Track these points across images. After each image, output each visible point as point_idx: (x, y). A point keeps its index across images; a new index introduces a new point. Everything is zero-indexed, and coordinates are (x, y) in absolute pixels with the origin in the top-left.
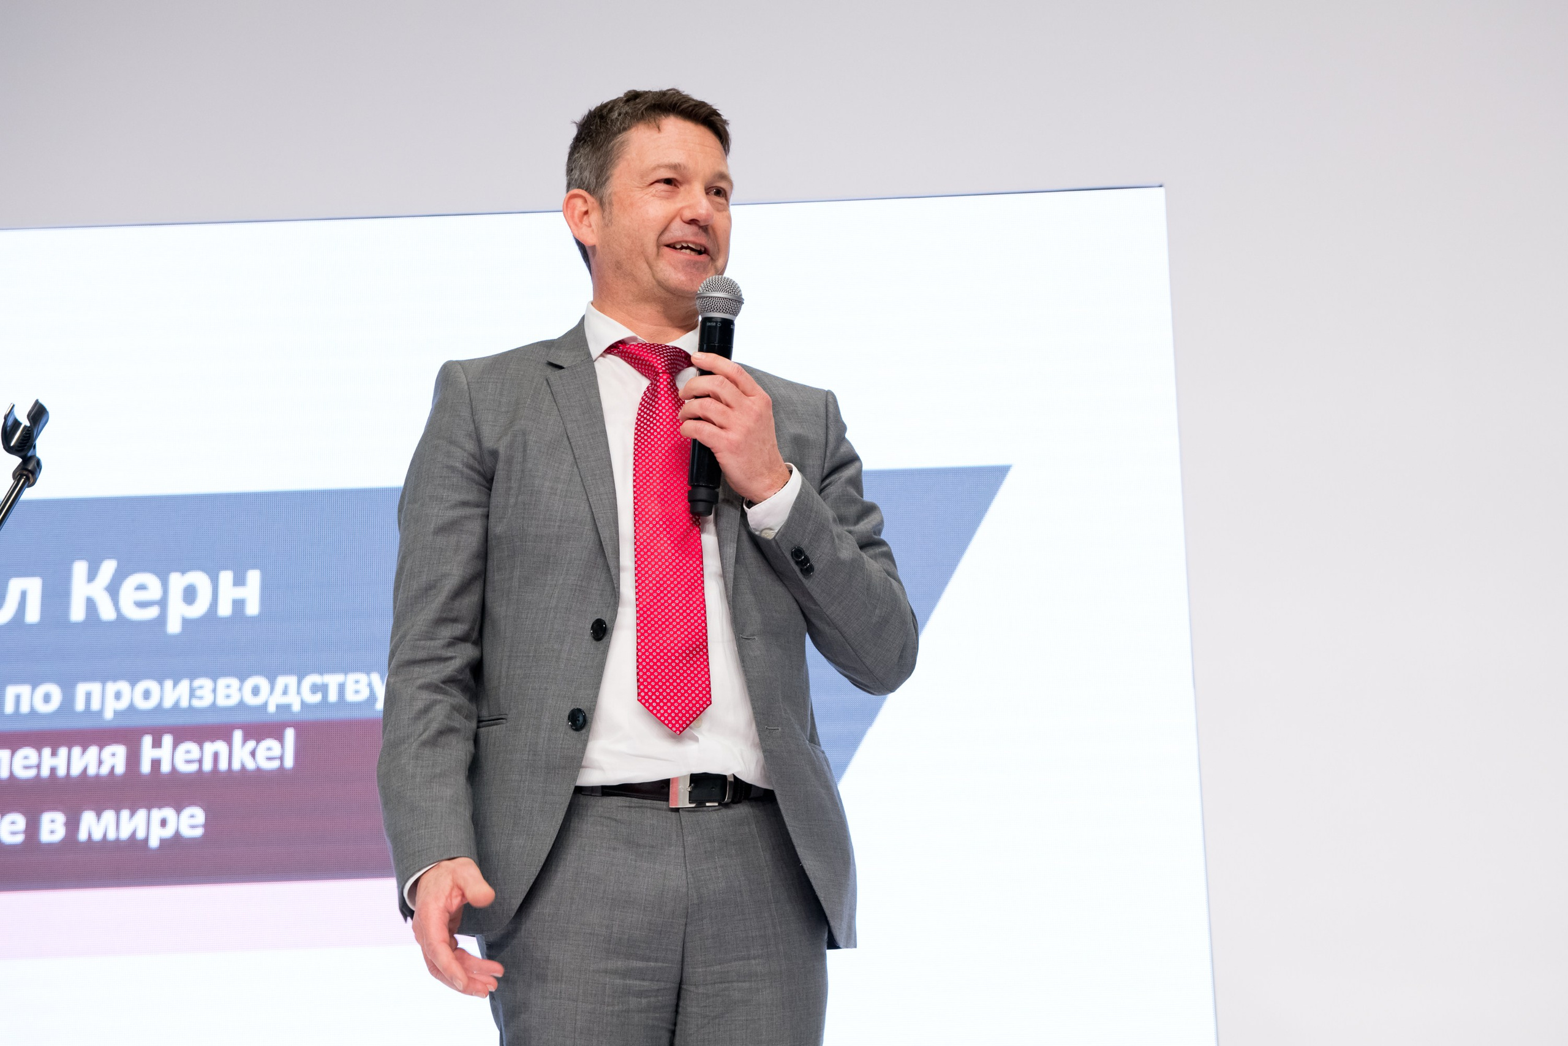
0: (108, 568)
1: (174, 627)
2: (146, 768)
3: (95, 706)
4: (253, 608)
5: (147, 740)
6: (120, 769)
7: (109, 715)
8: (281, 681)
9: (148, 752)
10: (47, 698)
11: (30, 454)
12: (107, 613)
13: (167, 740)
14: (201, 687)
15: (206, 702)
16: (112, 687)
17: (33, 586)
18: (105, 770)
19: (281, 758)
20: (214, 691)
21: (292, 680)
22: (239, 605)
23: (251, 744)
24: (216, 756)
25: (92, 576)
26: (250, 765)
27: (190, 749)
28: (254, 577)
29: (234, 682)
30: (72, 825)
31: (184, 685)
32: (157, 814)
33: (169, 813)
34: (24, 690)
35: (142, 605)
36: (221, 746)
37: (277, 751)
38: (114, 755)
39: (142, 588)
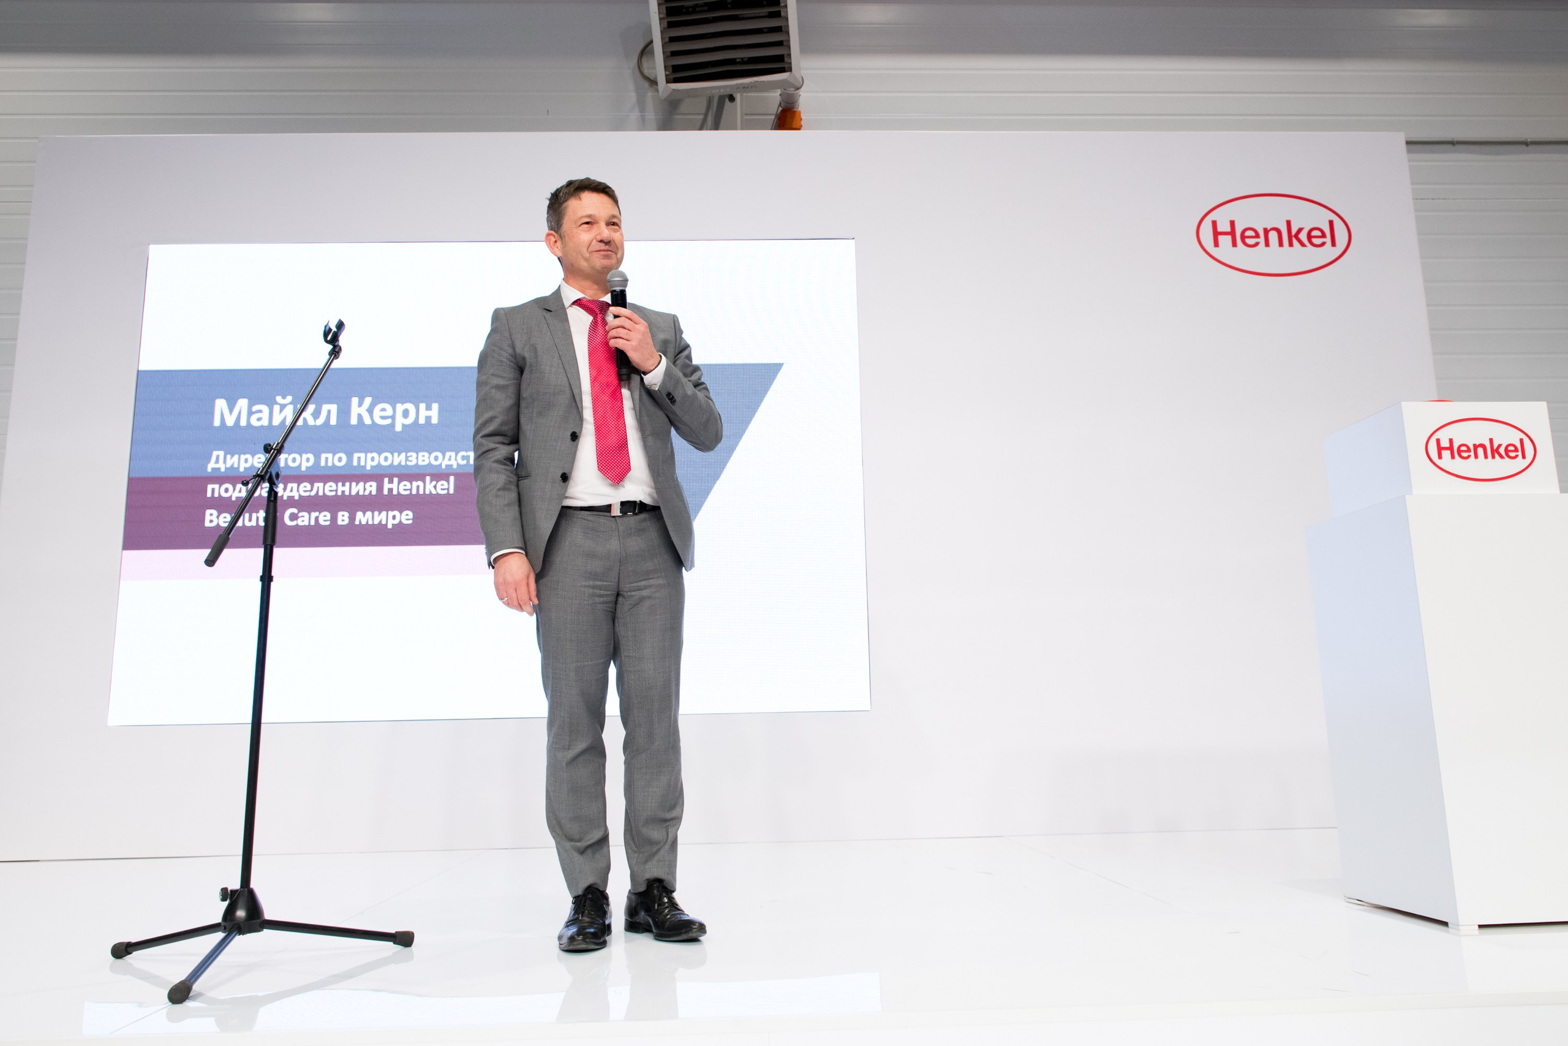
0: (368, 401)
1: (398, 428)
2: (386, 492)
3: (362, 463)
4: (435, 421)
5: (386, 480)
6: (374, 493)
7: (368, 468)
8: (448, 454)
9: (387, 486)
10: (340, 459)
11: (336, 344)
12: (367, 421)
13: (396, 480)
14: (411, 456)
15: (414, 463)
16: (370, 455)
17: (333, 408)
18: (367, 493)
19: (448, 489)
20: (417, 458)
21: (453, 454)
22: (428, 418)
23: (434, 483)
24: (418, 487)
25: (360, 405)
26: (434, 492)
27: (405, 484)
28: (435, 406)
29: (426, 454)
30: (352, 518)
31: (403, 455)
32: (391, 514)
33: (396, 513)
34: (330, 456)
35: (383, 418)
36: (420, 483)
37: (446, 486)
38: (371, 486)
39: (383, 410)
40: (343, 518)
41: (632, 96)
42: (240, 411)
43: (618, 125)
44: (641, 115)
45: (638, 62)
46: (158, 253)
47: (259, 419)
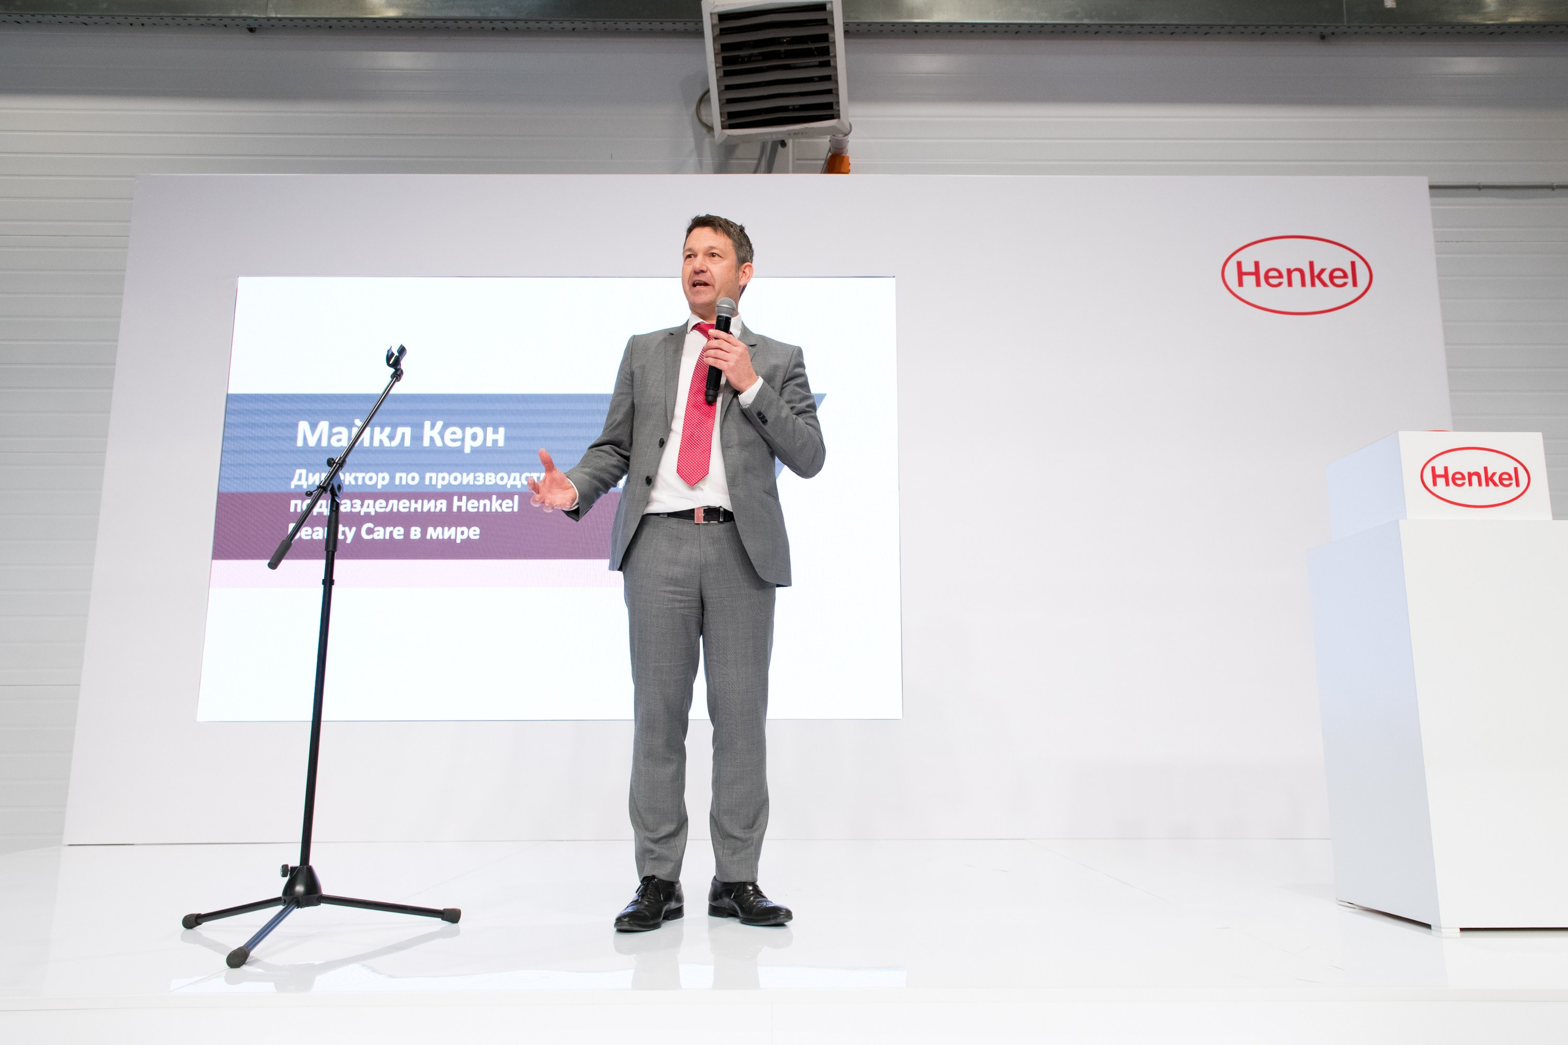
0: (440, 424)
1: (467, 450)
2: (455, 509)
3: (434, 483)
4: (501, 443)
5: (456, 498)
6: (444, 510)
7: (439, 487)
8: (513, 475)
9: (456, 503)
10: (413, 479)
11: (398, 368)
12: (439, 443)
13: (464, 498)
14: (479, 476)
15: (481, 483)
16: (441, 475)
17: (408, 431)
18: (438, 510)
19: (513, 507)
20: (484, 478)
21: (517, 475)
22: (495, 442)
23: (500, 501)
24: (485, 505)
25: (433, 427)
26: (499, 510)
27: (473, 503)
28: (502, 430)
29: (493, 475)
30: (424, 532)
31: (472, 475)
32: (460, 529)
33: (465, 529)
34: (404, 475)
35: (453, 440)
36: (487, 502)
37: (511, 505)
38: (441, 504)
39: (454, 433)
40: (416, 533)
41: (690, 142)
42: (322, 432)
43: (677, 169)
44: (699, 160)
45: (697, 110)
46: (246, 285)
47: (339, 440)
